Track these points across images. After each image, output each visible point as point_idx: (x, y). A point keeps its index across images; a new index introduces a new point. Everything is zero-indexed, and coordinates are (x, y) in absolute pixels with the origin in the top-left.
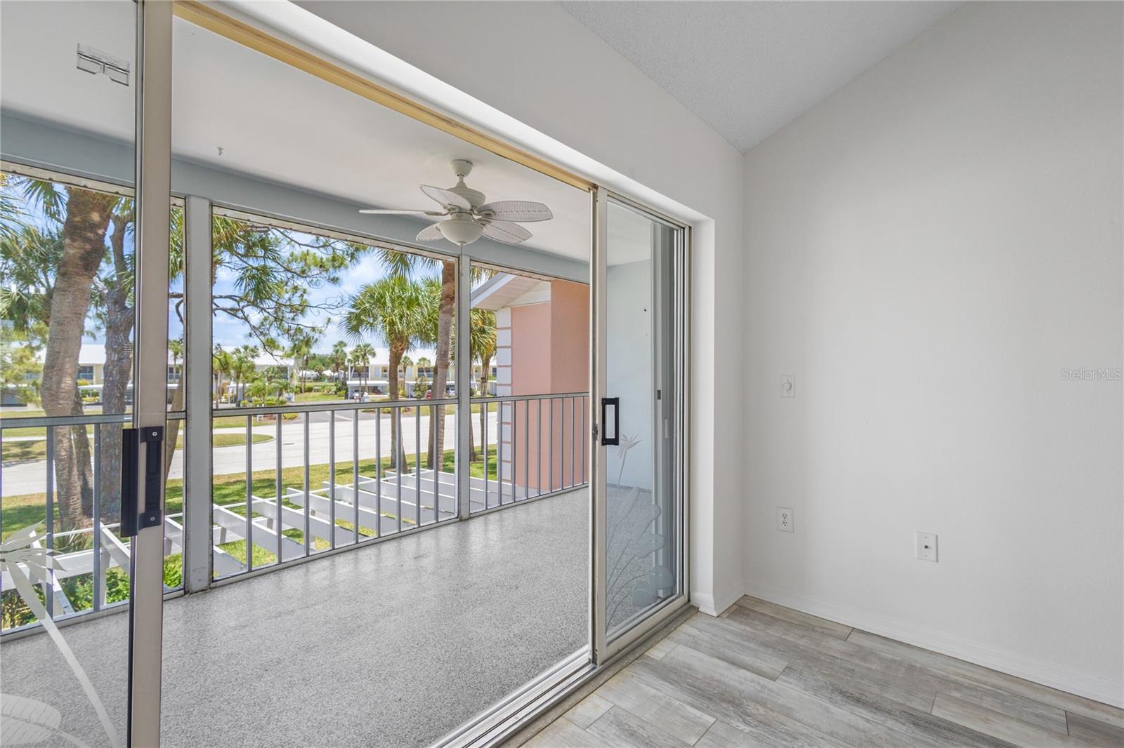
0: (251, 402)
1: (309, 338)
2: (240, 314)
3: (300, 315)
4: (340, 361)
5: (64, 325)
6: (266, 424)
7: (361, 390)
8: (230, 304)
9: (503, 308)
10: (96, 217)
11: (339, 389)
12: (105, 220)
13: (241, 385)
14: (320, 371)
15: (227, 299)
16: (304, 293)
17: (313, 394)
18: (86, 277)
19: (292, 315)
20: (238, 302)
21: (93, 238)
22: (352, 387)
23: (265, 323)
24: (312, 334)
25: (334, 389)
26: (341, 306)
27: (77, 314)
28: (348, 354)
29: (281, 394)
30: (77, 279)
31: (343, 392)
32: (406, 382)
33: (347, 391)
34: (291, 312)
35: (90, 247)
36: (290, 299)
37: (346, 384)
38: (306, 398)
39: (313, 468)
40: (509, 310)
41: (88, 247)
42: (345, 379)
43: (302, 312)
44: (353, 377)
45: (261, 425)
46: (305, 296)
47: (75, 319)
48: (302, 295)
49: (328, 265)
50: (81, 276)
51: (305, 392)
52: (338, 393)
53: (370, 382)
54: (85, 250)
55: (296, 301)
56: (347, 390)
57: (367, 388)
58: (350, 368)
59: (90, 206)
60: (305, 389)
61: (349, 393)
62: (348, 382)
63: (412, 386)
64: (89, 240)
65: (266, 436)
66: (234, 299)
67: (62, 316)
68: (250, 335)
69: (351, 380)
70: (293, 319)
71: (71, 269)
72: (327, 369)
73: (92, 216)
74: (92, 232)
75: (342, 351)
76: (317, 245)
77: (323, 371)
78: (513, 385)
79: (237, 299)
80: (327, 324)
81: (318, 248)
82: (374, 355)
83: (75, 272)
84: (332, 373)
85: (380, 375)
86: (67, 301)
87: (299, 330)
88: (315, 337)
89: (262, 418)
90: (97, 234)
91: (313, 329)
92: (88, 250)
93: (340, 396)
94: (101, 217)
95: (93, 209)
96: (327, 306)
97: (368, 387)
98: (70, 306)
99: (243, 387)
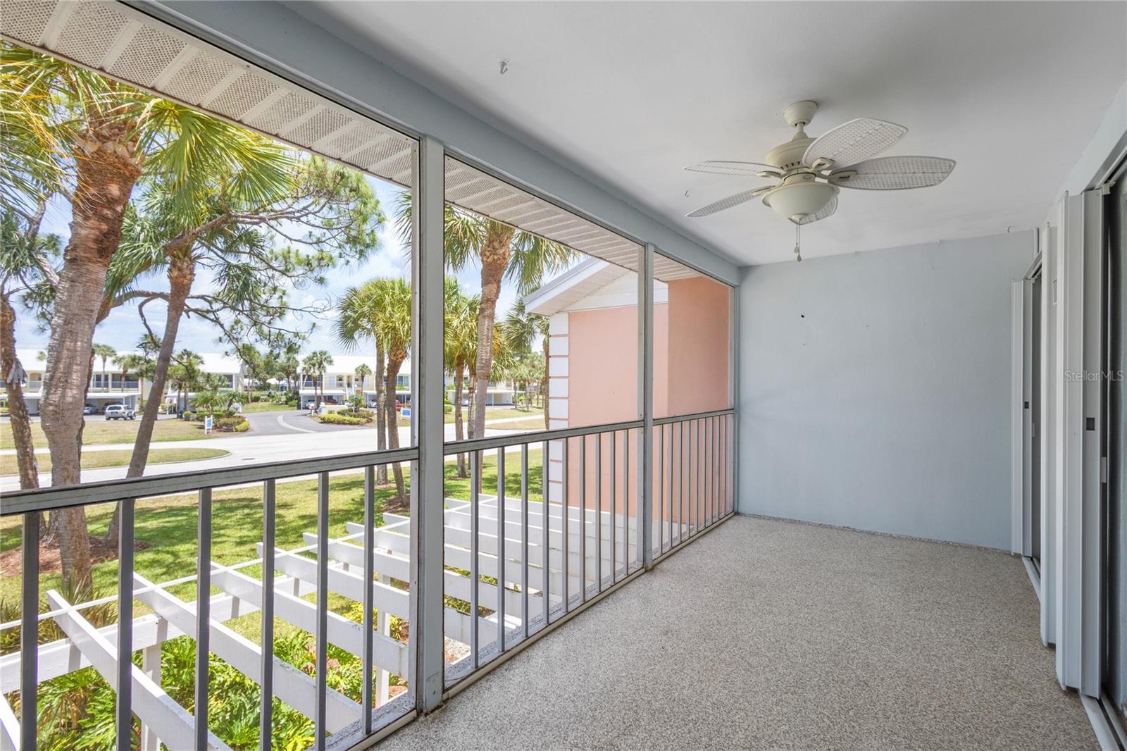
0: (194, 412)
1: (292, 345)
2: (212, 317)
3: (278, 318)
4: (291, 369)
5: (72, 324)
6: (215, 437)
7: (318, 399)
8: (203, 305)
9: (557, 313)
10: (114, 190)
11: (289, 399)
12: (124, 195)
13: (182, 394)
14: (264, 380)
15: (199, 299)
16: (284, 294)
17: (260, 404)
18: (100, 264)
19: (268, 318)
20: (210, 303)
21: (110, 216)
22: (304, 396)
23: (236, 327)
24: (295, 340)
25: (284, 399)
26: (328, 310)
27: (87, 310)
28: (301, 362)
29: (230, 404)
30: (91, 266)
31: (294, 402)
32: (364, 391)
33: (299, 401)
34: (267, 315)
35: (107, 227)
36: (267, 301)
37: (297, 393)
38: (254, 408)
39: (279, 486)
40: (565, 316)
41: (104, 227)
42: (297, 388)
43: (281, 314)
44: (306, 386)
45: (210, 438)
46: (285, 299)
47: (86, 317)
48: (281, 297)
49: (315, 263)
50: (93, 262)
51: (252, 402)
52: (290, 403)
53: (327, 392)
54: (100, 230)
55: (274, 302)
56: (299, 399)
57: (323, 398)
58: (301, 377)
59: (109, 175)
60: (251, 398)
61: (302, 403)
62: (301, 392)
63: (370, 396)
64: (104, 219)
65: (220, 450)
66: (206, 300)
67: (70, 312)
68: (220, 340)
69: (303, 389)
70: (270, 323)
71: (82, 254)
72: (271, 378)
73: (110, 188)
74: (109, 209)
75: (294, 358)
76: (311, 242)
77: (266, 379)
78: (570, 398)
79: (210, 299)
80: (312, 329)
81: (311, 244)
82: (331, 362)
83: (86, 257)
84: (277, 382)
85: (335, 385)
86: (77, 294)
87: (280, 335)
88: (298, 344)
89: (211, 431)
90: (115, 211)
91: (296, 335)
92: (104, 231)
93: (291, 406)
94: (120, 189)
95: (112, 180)
96: (313, 309)
97: (325, 397)
98: (80, 300)
99: (185, 396)
